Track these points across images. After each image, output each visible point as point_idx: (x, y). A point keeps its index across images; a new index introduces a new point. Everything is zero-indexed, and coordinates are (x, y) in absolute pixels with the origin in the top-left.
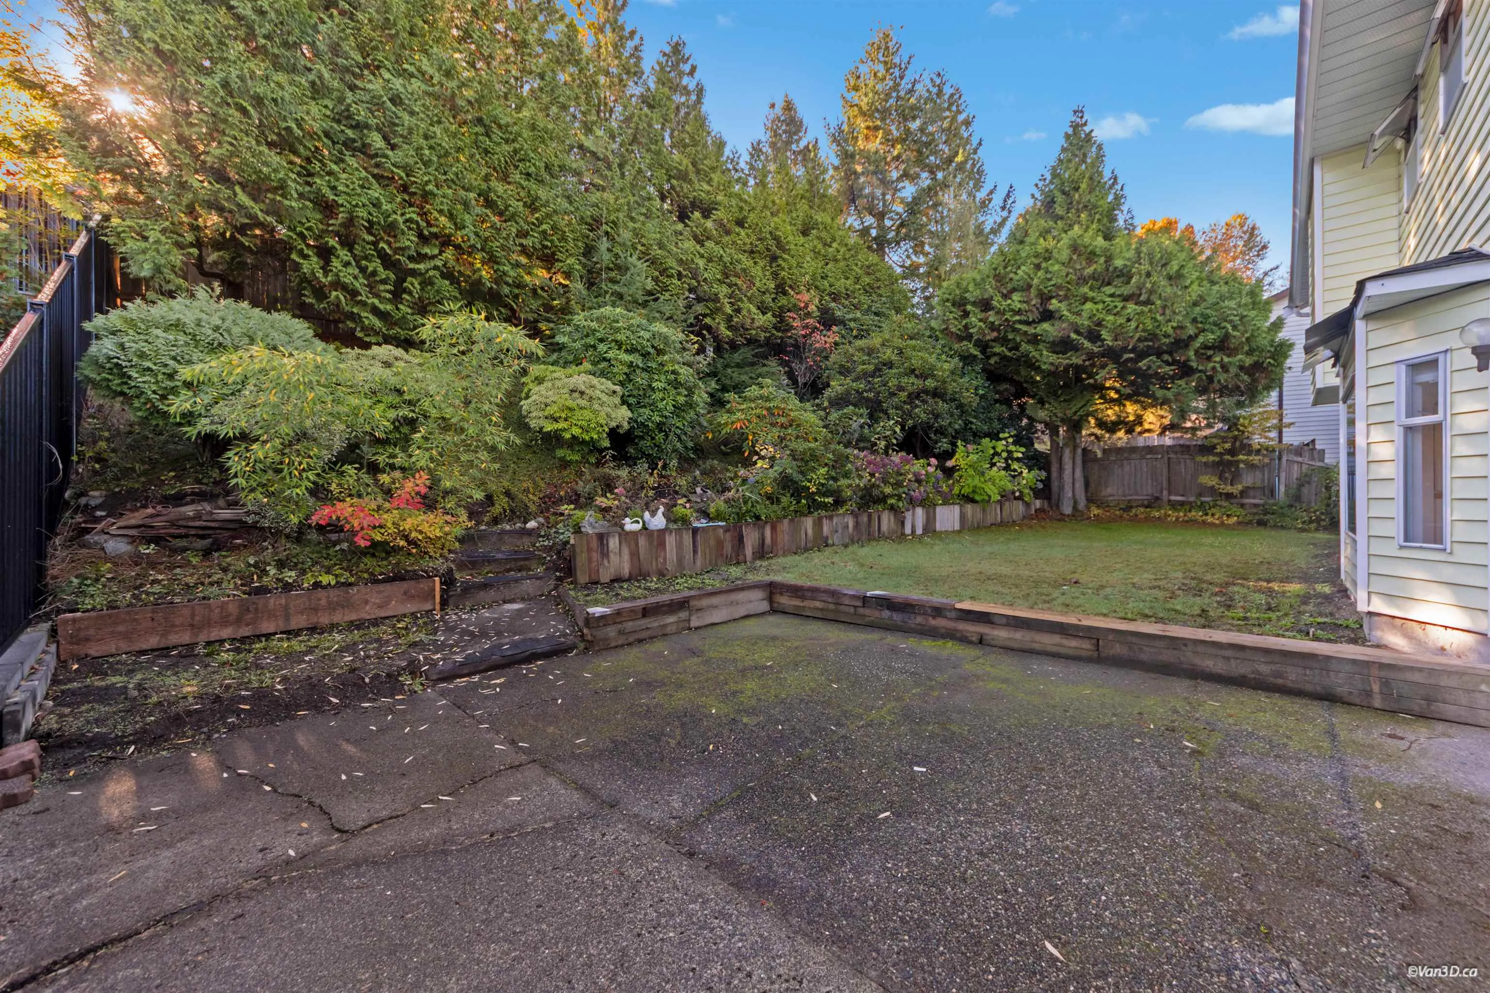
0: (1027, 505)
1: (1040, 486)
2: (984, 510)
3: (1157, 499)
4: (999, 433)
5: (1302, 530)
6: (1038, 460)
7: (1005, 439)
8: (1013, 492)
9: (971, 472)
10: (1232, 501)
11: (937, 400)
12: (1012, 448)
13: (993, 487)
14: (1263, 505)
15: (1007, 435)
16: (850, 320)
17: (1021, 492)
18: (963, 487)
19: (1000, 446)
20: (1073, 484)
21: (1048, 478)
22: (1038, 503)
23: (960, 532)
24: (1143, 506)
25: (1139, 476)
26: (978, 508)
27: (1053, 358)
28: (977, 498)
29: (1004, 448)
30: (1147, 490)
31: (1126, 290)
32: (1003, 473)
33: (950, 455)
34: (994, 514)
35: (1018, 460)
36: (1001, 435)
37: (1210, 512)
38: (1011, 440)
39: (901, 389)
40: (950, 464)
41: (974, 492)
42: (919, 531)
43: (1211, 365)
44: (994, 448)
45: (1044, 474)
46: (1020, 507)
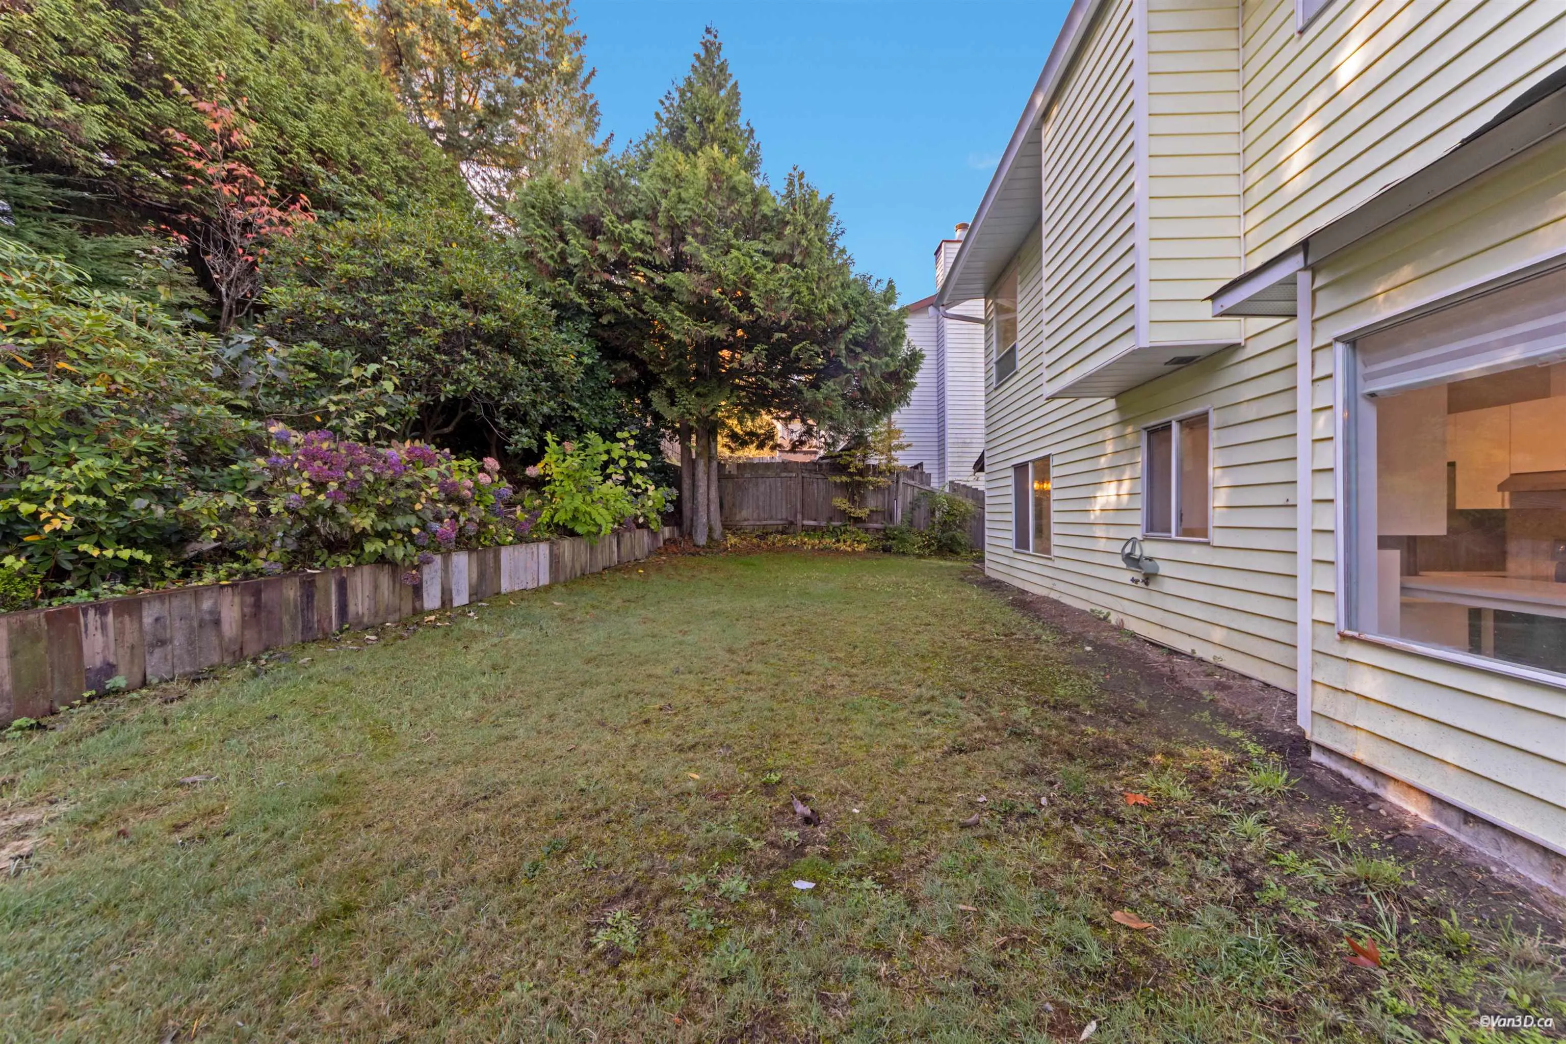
0: (654, 534)
1: (671, 508)
2: (592, 548)
3: (791, 523)
4: (615, 431)
5: (920, 556)
6: (666, 474)
7: (624, 440)
8: (636, 517)
9: (569, 485)
10: (859, 525)
11: (505, 355)
12: (633, 453)
13: (604, 512)
14: (884, 530)
15: (626, 435)
16: (355, 205)
17: (645, 517)
18: (556, 511)
19: (617, 450)
20: (708, 505)
21: (680, 498)
22: (667, 532)
23: (548, 589)
24: (777, 532)
25: (774, 497)
26: (582, 545)
27: (688, 323)
28: (579, 529)
29: (623, 453)
30: (782, 514)
31: (778, 248)
32: (621, 488)
33: (532, 457)
34: (609, 553)
35: (642, 471)
36: (619, 435)
37: (842, 538)
38: (631, 442)
39: (426, 319)
40: (532, 471)
41: (574, 518)
42: (461, 598)
43: (860, 364)
44: (608, 452)
45: (675, 492)
46: (644, 537)
